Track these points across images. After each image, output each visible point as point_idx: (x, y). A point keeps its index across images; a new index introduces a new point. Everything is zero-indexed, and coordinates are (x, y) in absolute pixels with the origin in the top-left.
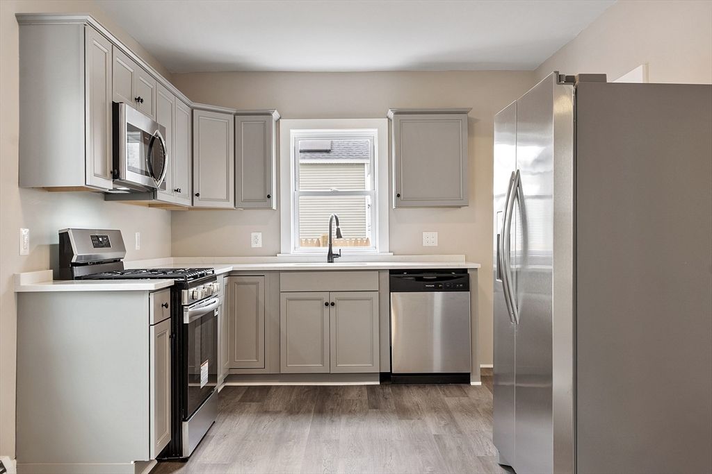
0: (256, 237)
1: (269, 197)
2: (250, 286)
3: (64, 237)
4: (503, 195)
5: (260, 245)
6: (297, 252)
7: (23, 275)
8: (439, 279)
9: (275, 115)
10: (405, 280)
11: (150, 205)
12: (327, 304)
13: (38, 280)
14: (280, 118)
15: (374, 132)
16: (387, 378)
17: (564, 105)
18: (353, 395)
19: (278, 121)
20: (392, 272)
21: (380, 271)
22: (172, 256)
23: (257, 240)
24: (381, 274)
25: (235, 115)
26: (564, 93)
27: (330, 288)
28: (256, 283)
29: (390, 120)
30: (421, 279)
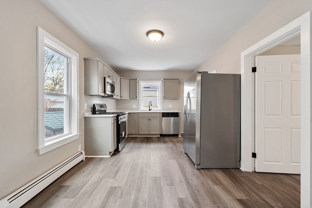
1: (137, 97)
3: (94, 105)
4: (186, 97)
6: (143, 109)
7: (85, 113)
8: (172, 114)
9: (138, 80)
10: (165, 115)
11: (112, 99)
12: (149, 120)
13: (89, 114)
15: (159, 83)
16: (161, 135)
17: (199, 78)
18: (154, 139)
19: (139, 81)
20: (163, 113)
22: (116, 110)
23: (134, 106)
24: (160, 113)
25: (130, 80)
26: (199, 75)
27: (149, 116)
28: (134, 115)
29: (162, 81)
30: (169, 114)
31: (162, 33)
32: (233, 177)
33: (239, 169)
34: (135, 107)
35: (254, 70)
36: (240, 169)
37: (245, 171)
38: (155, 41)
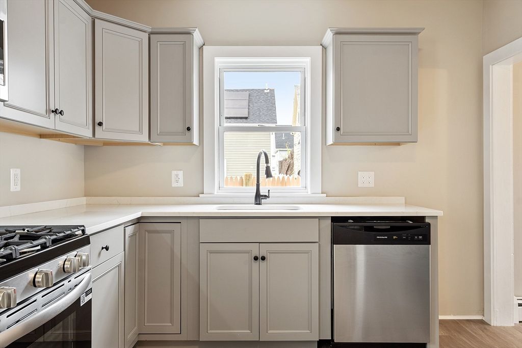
0: (177, 175)
1: (189, 129)
2: (163, 235)
5: (181, 184)
6: (221, 193)
8: (393, 229)
9: (197, 38)
11: (41, 136)
12: (256, 258)
14: (204, 45)
15: (307, 61)
19: (201, 48)
20: (335, 219)
21: (320, 218)
22: (85, 196)
23: (178, 179)
24: (322, 221)
25: (151, 34)
28: (171, 232)
29: (324, 48)
30: (370, 229)
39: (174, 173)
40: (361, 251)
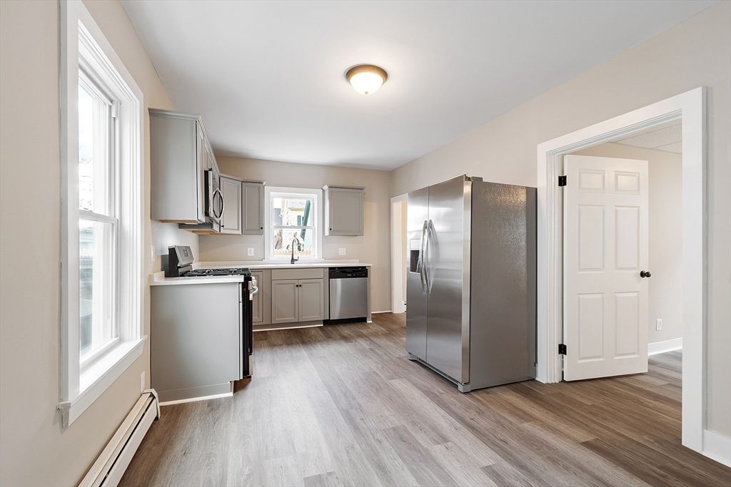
0: (251, 250)
1: (262, 228)
3: (172, 251)
4: (420, 231)
6: (274, 259)
7: (155, 274)
8: (354, 271)
9: (264, 184)
12: (297, 286)
13: (159, 279)
15: (315, 196)
16: (328, 323)
18: (313, 332)
19: (264, 187)
20: (330, 268)
21: (323, 268)
22: (199, 261)
23: (251, 252)
25: (242, 182)
26: (468, 184)
27: (296, 277)
28: (258, 276)
29: (324, 191)
30: (345, 272)
31: (384, 74)
32: (540, 400)
33: (534, 380)
34: (253, 255)
35: (562, 181)
36: (537, 379)
37: (548, 384)
38: (367, 93)
39: (249, 249)
40: (339, 281)
